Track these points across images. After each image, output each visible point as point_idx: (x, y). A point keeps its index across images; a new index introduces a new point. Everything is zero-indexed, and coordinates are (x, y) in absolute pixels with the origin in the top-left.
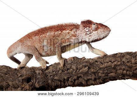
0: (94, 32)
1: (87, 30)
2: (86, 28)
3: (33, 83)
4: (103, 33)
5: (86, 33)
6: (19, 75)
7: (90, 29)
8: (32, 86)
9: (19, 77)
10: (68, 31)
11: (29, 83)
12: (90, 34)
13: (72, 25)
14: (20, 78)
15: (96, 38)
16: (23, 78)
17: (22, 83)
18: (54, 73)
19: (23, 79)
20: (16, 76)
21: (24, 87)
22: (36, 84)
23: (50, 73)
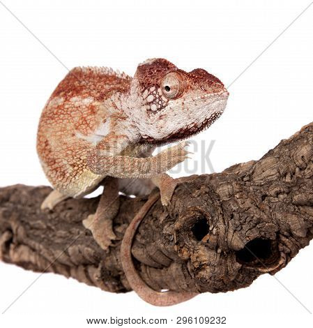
0: (172, 103)
1: (151, 98)
2: (146, 91)
3: (217, 234)
4: (200, 104)
5: (148, 107)
6: (162, 219)
7: (160, 94)
8: (217, 247)
9: (163, 225)
10: (88, 101)
11: (204, 240)
12: (159, 109)
13: (106, 77)
14: (167, 230)
15: (182, 125)
16: (177, 225)
17: (177, 244)
18: (288, 179)
19: (178, 231)
20: (152, 223)
21: (190, 259)
22: (230, 237)
23: (270, 183)
